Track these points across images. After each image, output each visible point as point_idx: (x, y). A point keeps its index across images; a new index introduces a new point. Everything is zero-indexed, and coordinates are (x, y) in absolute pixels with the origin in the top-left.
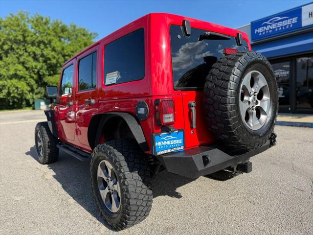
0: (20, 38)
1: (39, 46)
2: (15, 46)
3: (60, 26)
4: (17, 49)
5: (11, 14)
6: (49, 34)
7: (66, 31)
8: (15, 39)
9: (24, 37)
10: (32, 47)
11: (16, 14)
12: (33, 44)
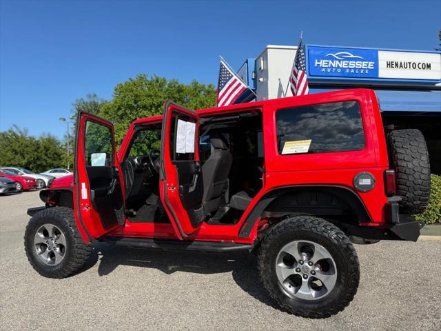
0: (132, 103)
1: (150, 110)
2: (128, 112)
3: (177, 85)
4: (131, 113)
5: (130, 79)
6: (161, 97)
7: (182, 91)
8: (127, 105)
9: (136, 102)
10: (144, 112)
11: (134, 79)
12: (145, 107)
